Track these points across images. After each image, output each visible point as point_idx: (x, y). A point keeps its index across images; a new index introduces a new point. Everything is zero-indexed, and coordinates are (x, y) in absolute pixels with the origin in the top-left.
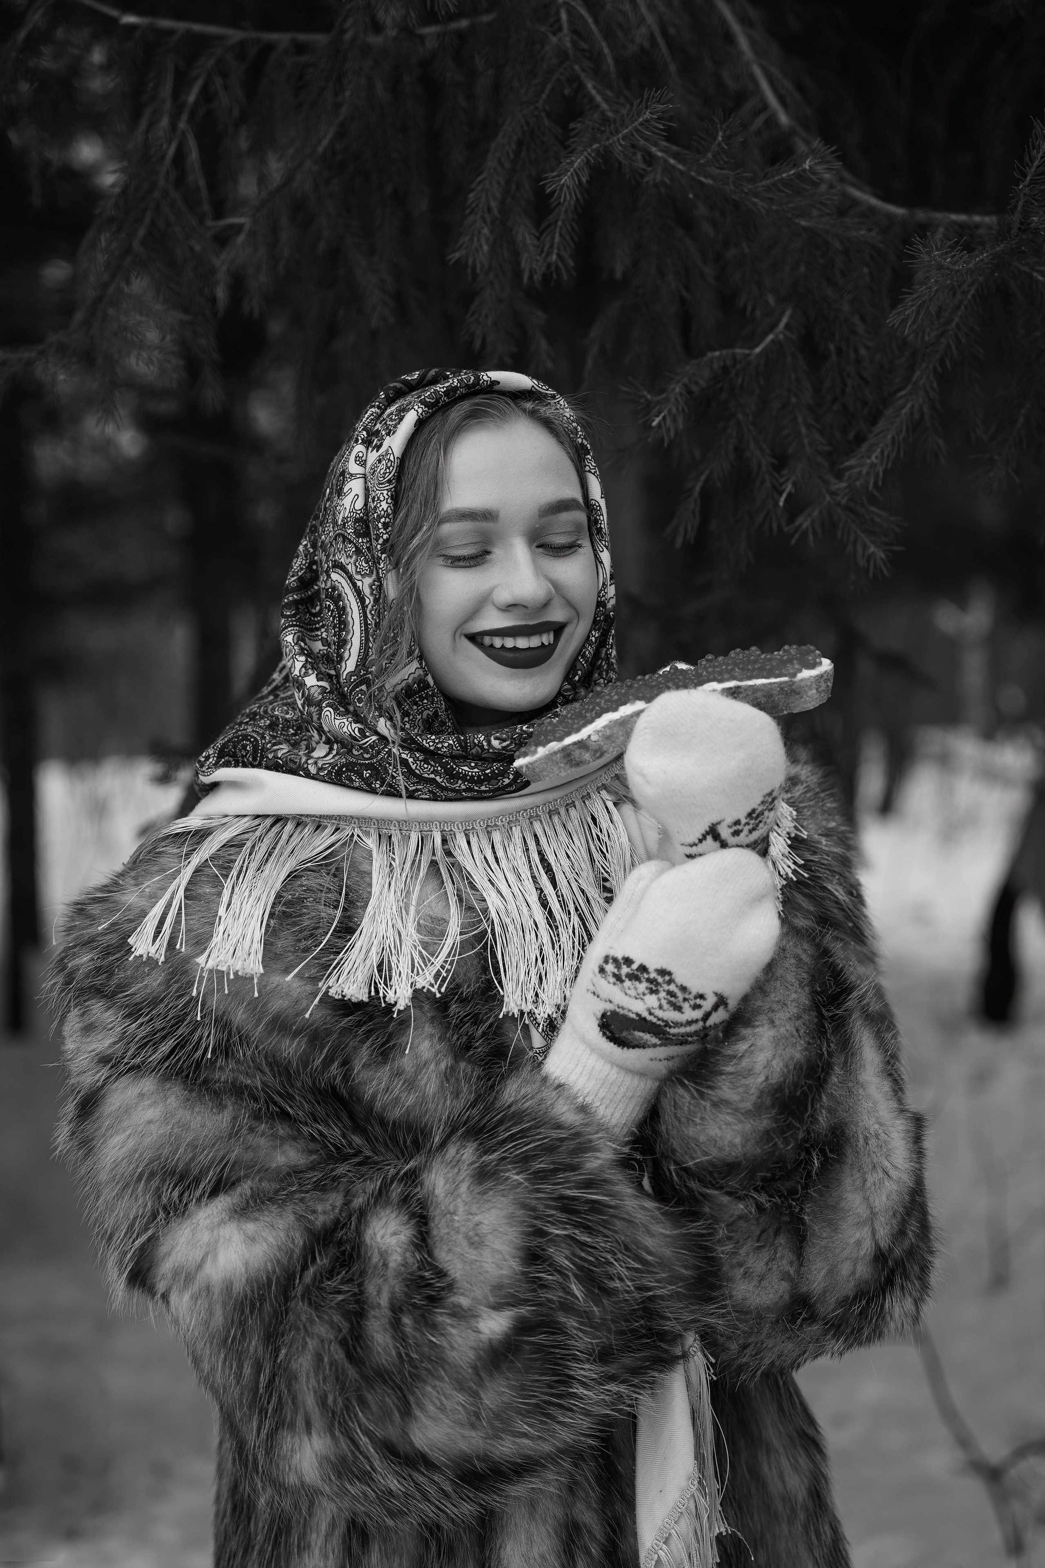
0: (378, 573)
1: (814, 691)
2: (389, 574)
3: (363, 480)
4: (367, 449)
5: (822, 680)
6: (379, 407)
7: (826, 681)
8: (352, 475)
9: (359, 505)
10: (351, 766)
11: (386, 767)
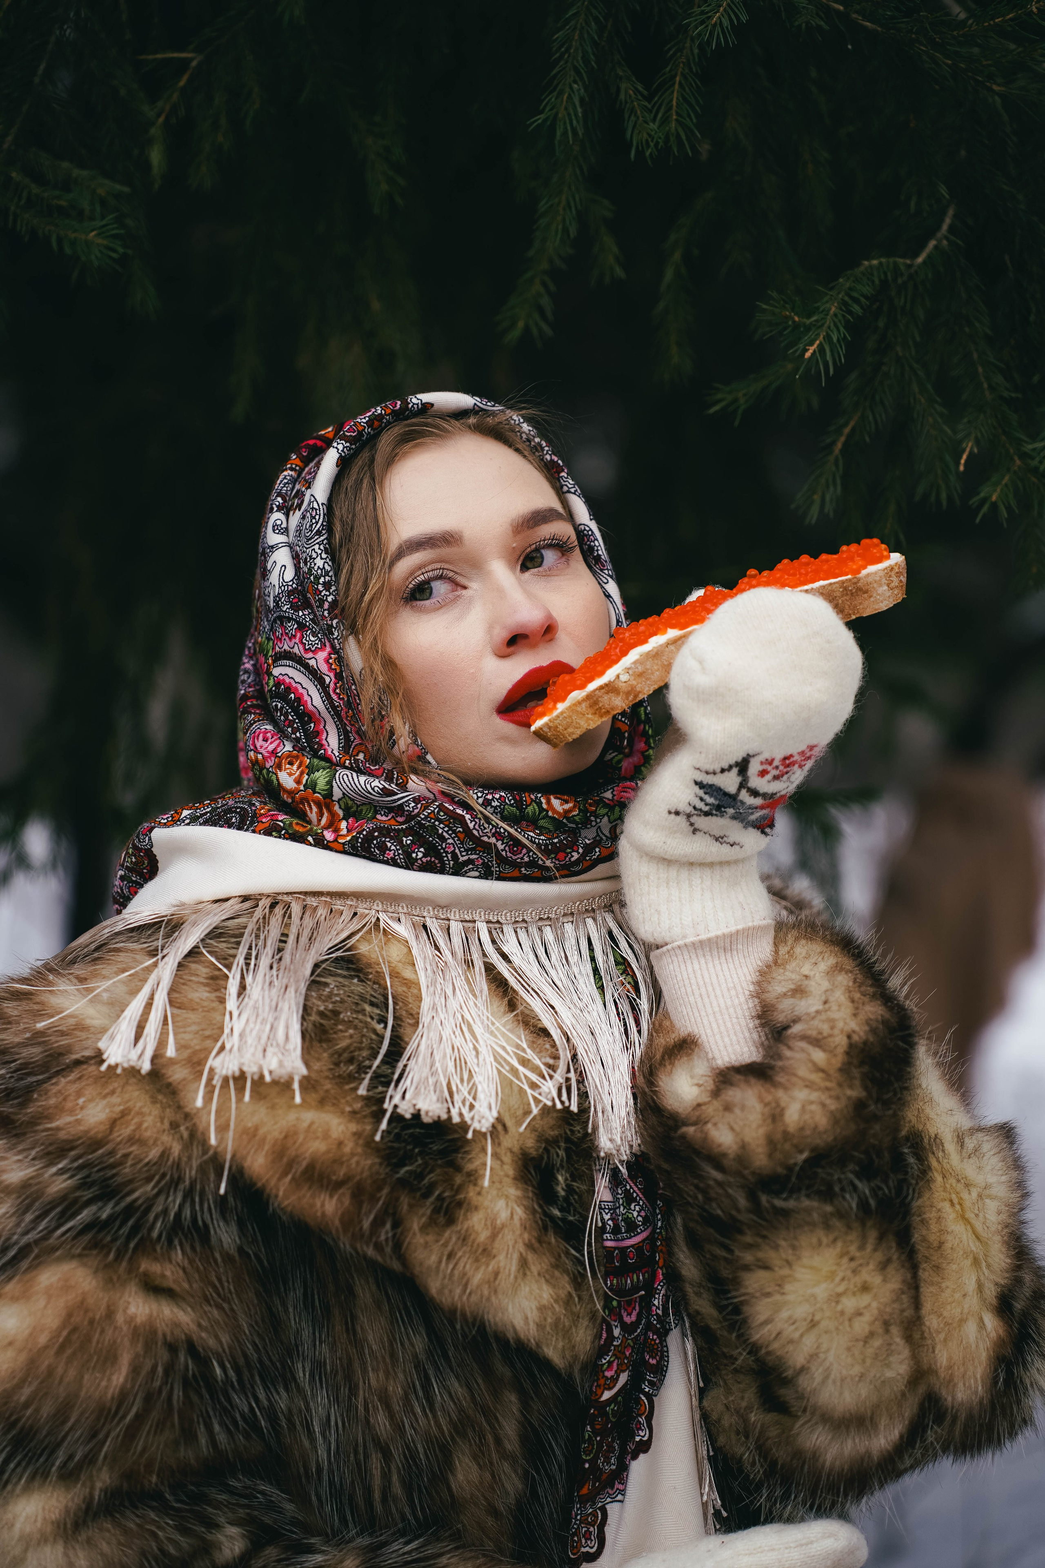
0: (333, 643)
1: (886, 588)
3: (287, 548)
4: (287, 514)
5: (893, 573)
6: (291, 469)
7: (898, 574)
8: (273, 547)
10: (385, 830)
11: (434, 827)
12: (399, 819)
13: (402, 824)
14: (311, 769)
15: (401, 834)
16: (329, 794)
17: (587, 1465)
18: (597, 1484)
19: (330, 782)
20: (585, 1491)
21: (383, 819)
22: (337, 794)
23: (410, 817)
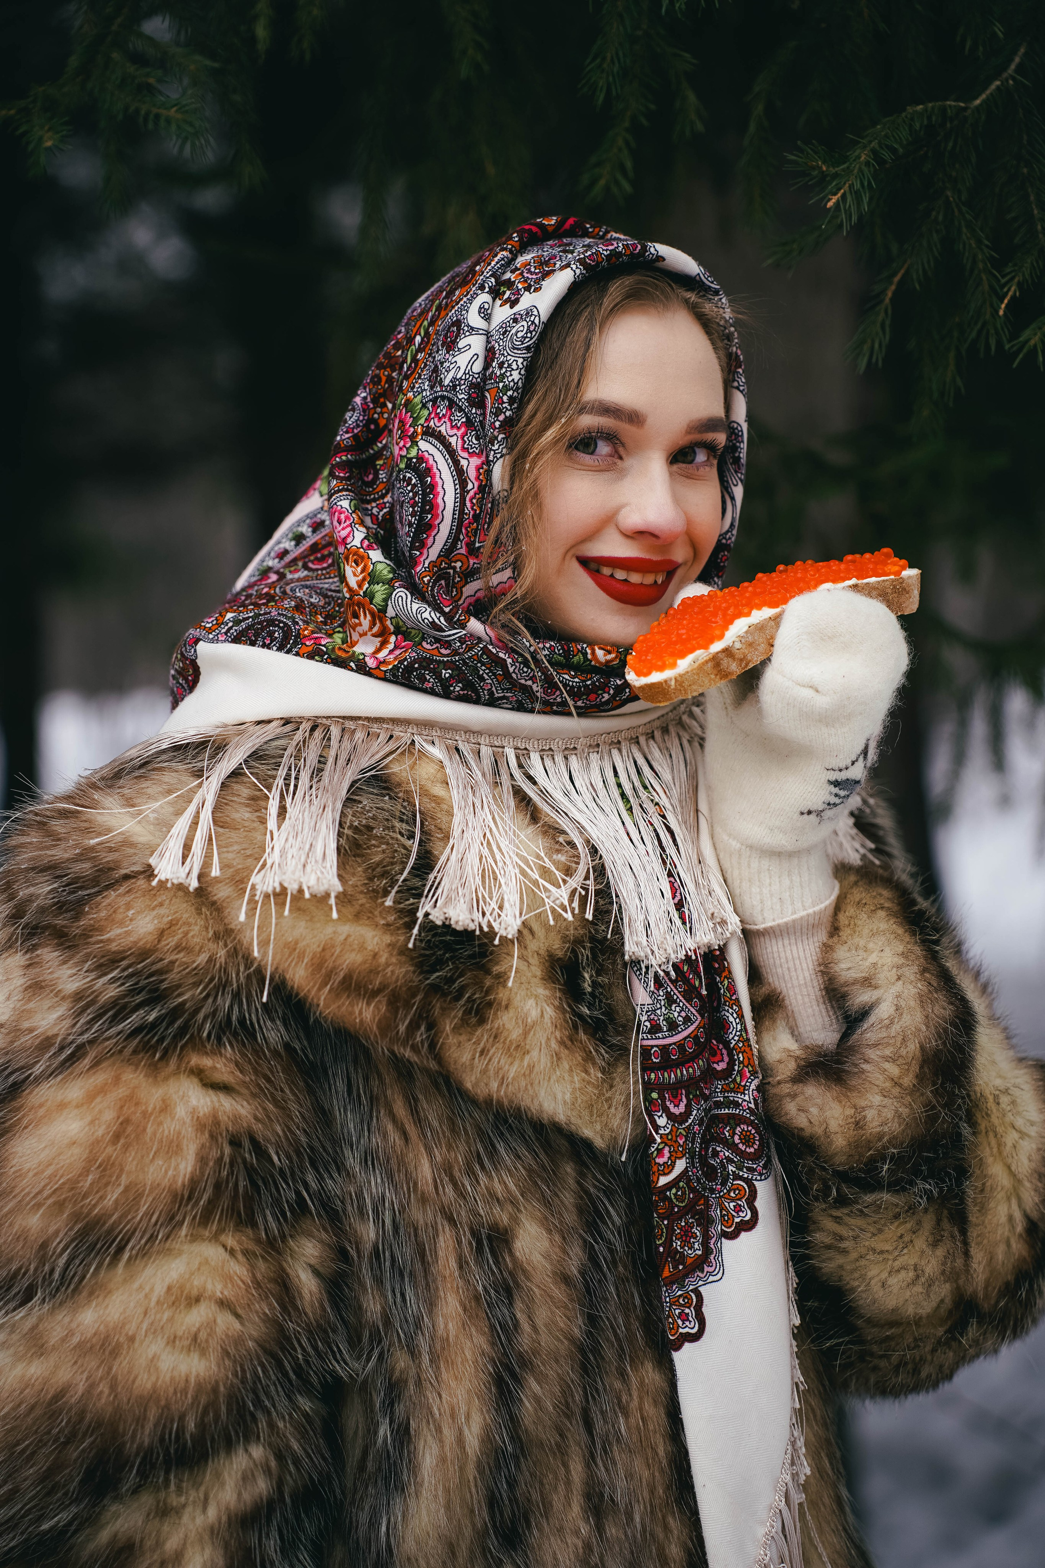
0: (487, 456)
2: (501, 461)
3: (484, 338)
4: (494, 300)
6: (511, 252)
8: (472, 328)
9: (478, 367)
10: (426, 662)
11: (476, 669)
12: (443, 651)
13: (445, 656)
14: (373, 578)
15: (441, 666)
16: (384, 610)
17: (661, 1249)
18: (681, 1267)
19: (386, 600)
20: (666, 1273)
21: (428, 647)
22: (390, 612)
23: (455, 653)
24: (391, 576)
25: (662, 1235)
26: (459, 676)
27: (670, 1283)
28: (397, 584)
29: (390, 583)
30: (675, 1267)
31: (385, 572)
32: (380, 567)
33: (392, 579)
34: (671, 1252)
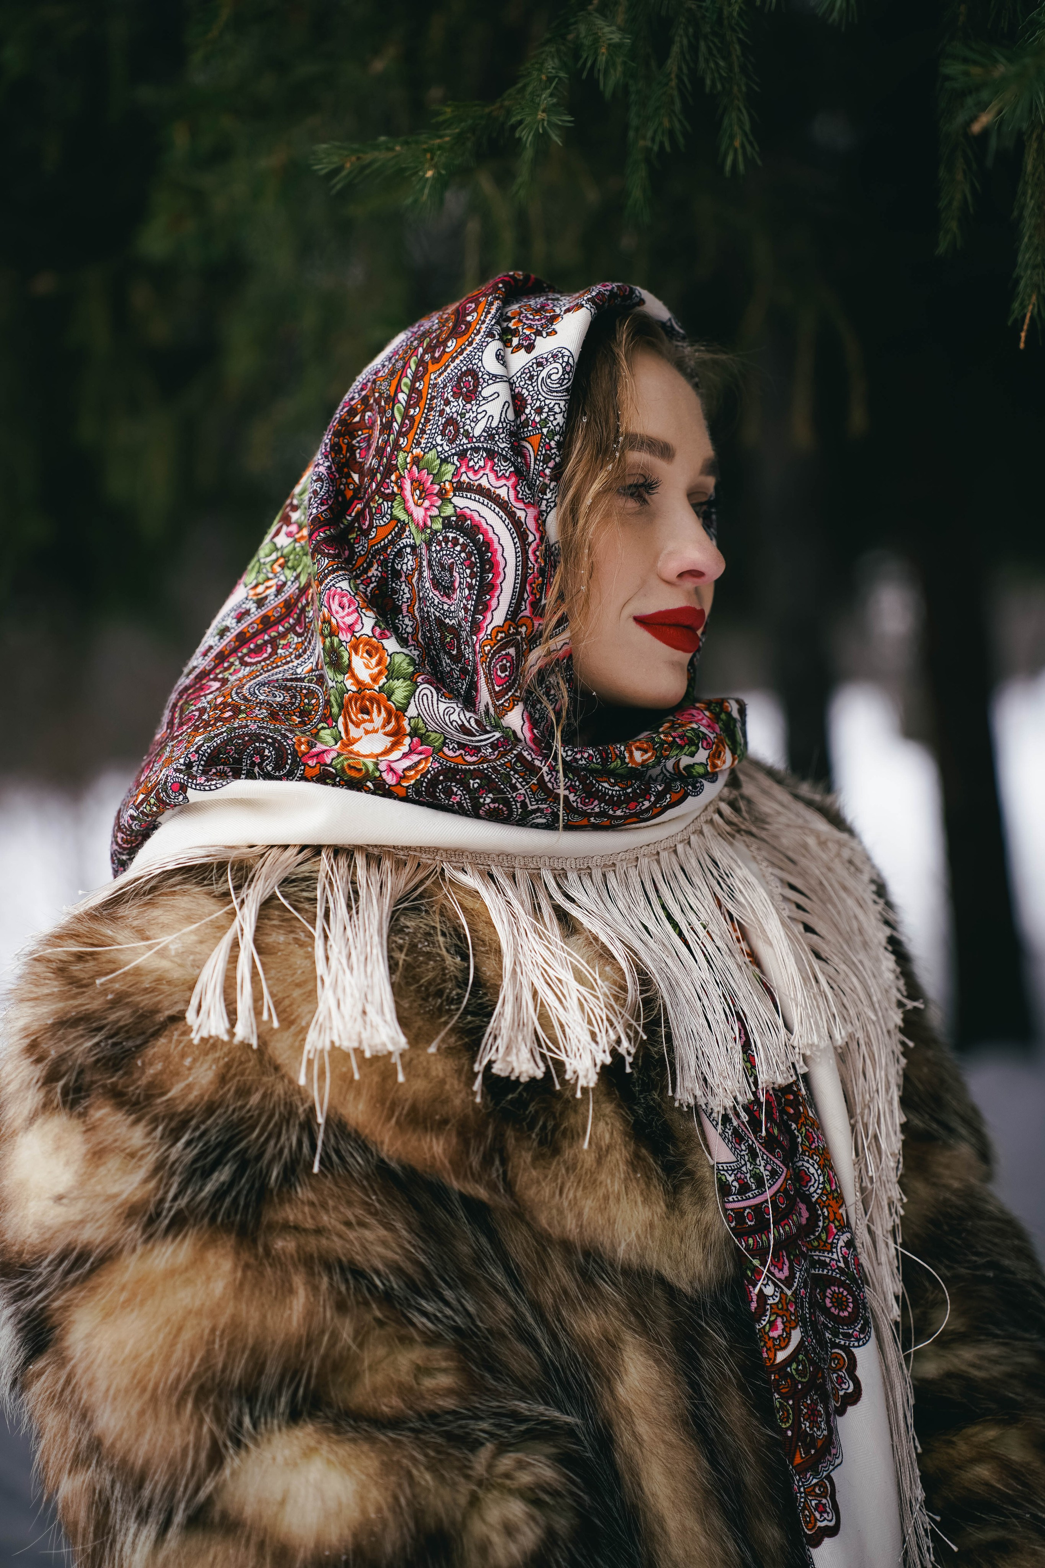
0: (539, 506)
2: (555, 510)
3: (508, 385)
4: (505, 347)
8: (492, 376)
9: (512, 415)
10: (451, 773)
11: (508, 775)
12: (469, 758)
13: (473, 763)
14: (392, 673)
15: (468, 776)
16: (404, 709)
17: (789, 1433)
18: (813, 1452)
19: (408, 698)
20: (798, 1460)
21: (451, 754)
22: (412, 711)
23: (485, 760)
24: (411, 669)
25: (788, 1418)
26: (488, 784)
27: (802, 1470)
28: (419, 680)
29: (411, 677)
30: (807, 1452)
31: (405, 665)
32: (398, 659)
33: (413, 673)
34: (800, 1434)
